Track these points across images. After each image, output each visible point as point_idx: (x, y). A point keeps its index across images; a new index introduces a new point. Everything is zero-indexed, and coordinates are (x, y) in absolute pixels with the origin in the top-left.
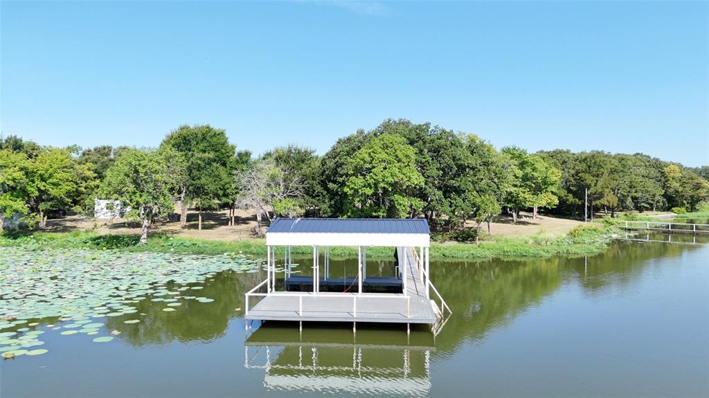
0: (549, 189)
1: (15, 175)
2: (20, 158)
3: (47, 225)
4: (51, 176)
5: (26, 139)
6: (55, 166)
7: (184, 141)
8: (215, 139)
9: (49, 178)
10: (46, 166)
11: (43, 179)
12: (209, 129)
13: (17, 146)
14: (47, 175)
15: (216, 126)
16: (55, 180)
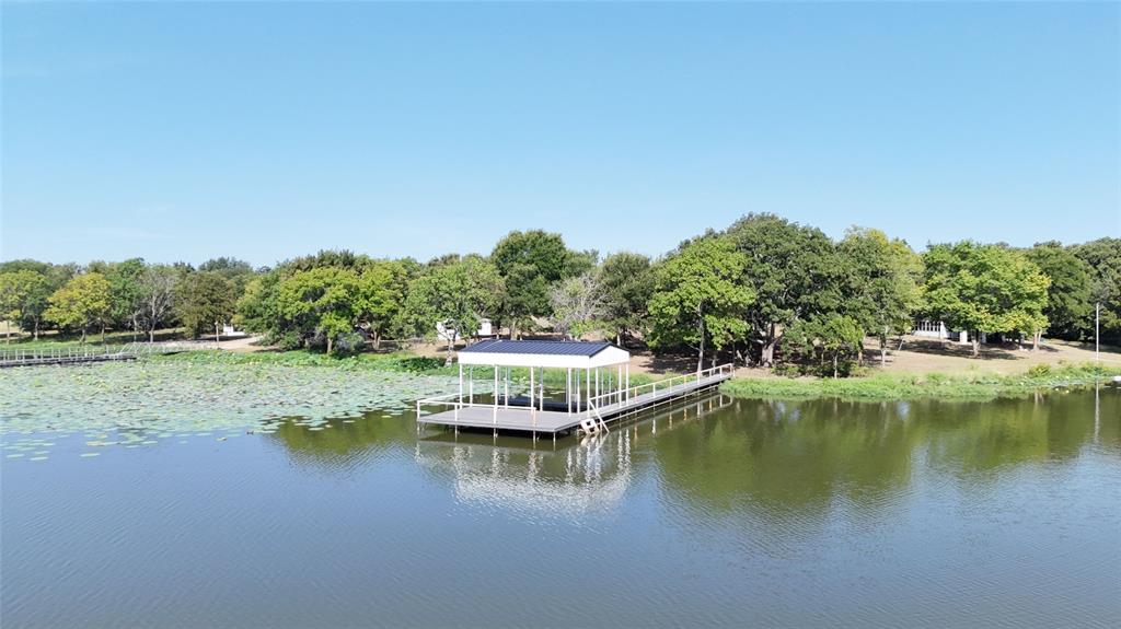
0: (1023, 306)
1: (339, 293)
2: (347, 276)
3: (380, 347)
4: (373, 294)
5: (357, 253)
6: (377, 283)
7: (509, 252)
8: (544, 247)
9: (372, 295)
10: (368, 283)
11: (367, 298)
12: (540, 234)
13: (348, 261)
14: (369, 293)
15: (550, 230)
16: (377, 298)
